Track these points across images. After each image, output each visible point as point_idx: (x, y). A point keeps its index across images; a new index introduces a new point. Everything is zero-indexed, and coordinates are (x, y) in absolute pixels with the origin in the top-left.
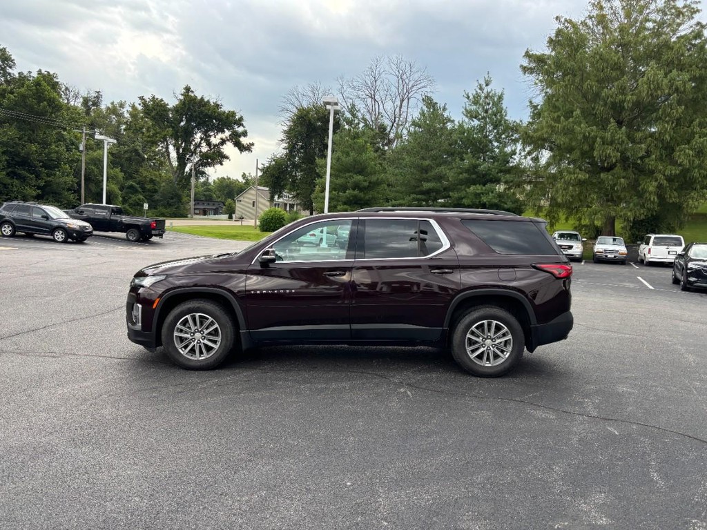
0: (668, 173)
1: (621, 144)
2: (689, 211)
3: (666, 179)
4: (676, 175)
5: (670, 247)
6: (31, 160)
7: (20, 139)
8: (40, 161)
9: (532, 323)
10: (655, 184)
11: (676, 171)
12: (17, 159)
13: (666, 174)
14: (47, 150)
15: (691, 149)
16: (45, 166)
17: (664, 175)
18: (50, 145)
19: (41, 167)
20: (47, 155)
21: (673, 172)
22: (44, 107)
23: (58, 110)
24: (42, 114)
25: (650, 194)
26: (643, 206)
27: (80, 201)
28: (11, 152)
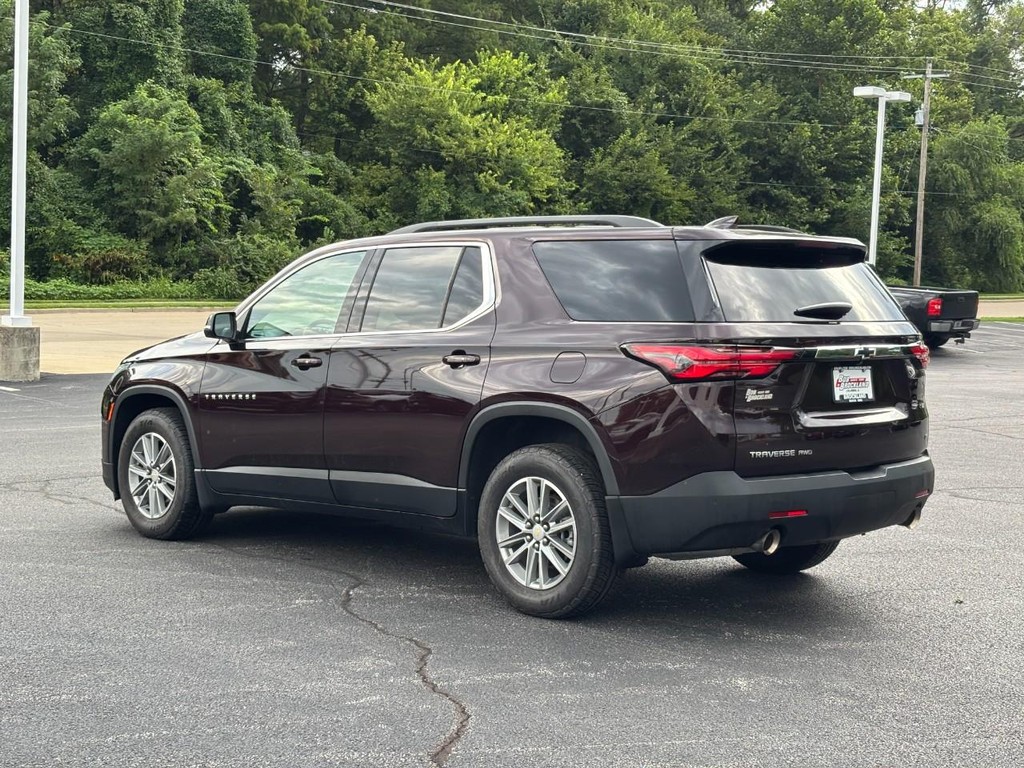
6: (801, 162)
7: (782, 112)
8: (822, 163)
9: (608, 490)
12: (773, 162)
14: (840, 134)
16: (835, 174)
18: (850, 119)
19: (824, 175)
20: (839, 146)
22: (838, 28)
23: (872, 32)
24: (831, 46)
27: (913, 255)
28: (761, 147)
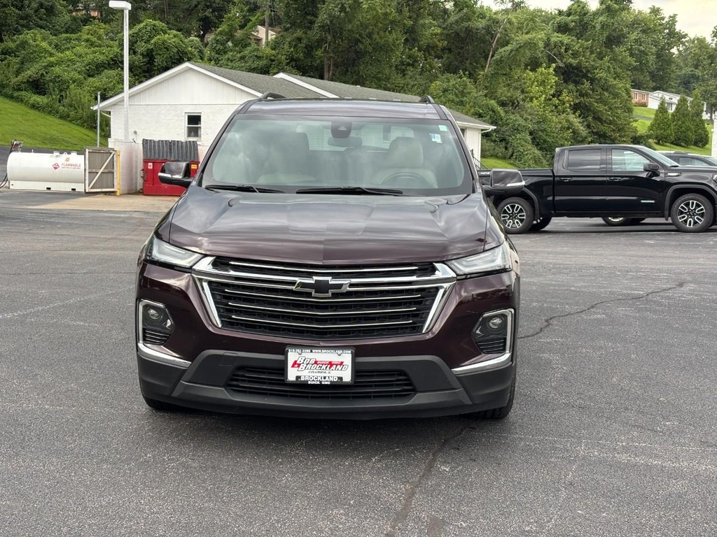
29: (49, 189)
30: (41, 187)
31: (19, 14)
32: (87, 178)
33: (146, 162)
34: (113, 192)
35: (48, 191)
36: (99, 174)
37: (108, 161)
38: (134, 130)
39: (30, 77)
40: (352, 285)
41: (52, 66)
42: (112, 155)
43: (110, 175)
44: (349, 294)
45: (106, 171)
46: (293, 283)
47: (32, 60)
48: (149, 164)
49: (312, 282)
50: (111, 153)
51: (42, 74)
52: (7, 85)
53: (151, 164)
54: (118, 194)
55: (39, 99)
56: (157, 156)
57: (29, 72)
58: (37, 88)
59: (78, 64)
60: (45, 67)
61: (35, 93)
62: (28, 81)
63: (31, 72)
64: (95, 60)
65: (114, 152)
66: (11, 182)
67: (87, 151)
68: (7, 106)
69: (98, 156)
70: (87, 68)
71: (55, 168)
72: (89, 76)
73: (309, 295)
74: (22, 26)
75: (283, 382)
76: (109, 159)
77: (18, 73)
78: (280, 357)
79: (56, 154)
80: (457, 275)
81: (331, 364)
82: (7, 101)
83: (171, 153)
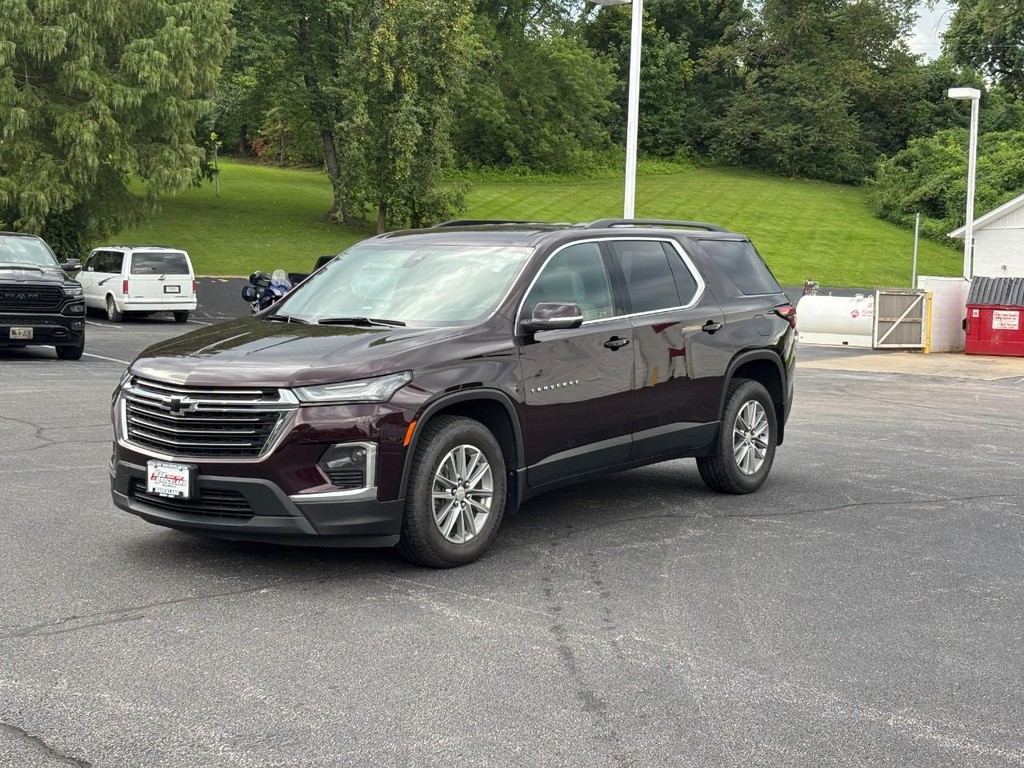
0: (118, 101)
1: (17, 23)
2: (162, 192)
3: (115, 117)
4: (134, 109)
5: (168, 277)
10: (93, 125)
11: (135, 98)
13: (116, 103)
15: (160, 47)
17: (111, 106)
21: (130, 99)
25: (83, 150)
26: (66, 178)
29: (846, 343)
30: (836, 340)
31: (934, 109)
32: (876, 330)
33: (970, 307)
34: (920, 349)
35: (845, 346)
36: (896, 324)
37: (912, 306)
38: (1001, 264)
39: (925, 195)
40: (200, 405)
41: (957, 178)
42: (919, 299)
43: (915, 327)
44: (198, 414)
45: (908, 320)
46: (160, 401)
47: (931, 172)
48: (974, 311)
49: (170, 401)
50: (918, 296)
51: (942, 190)
52: (895, 207)
53: (977, 311)
54: (927, 351)
55: (931, 224)
56: (986, 299)
57: (924, 188)
58: (934, 210)
59: (994, 174)
60: (948, 181)
61: (931, 217)
62: (922, 201)
63: (927, 188)
64: (1018, 167)
65: (922, 295)
66: (801, 334)
67: (878, 293)
68: (888, 234)
69: (895, 302)
70: (1006, 179)
71: (854, 316)
72: (1008, 189)
73: (167, 412)
74: (937, 125)
75: (144, 492)
76: (915, 303)
77: (909, 191)
78: (142, 468)
79: (859, 297)
80: (301, 402)
81: (175, 479)
82: (892, 228)
83: (1007, 295)
